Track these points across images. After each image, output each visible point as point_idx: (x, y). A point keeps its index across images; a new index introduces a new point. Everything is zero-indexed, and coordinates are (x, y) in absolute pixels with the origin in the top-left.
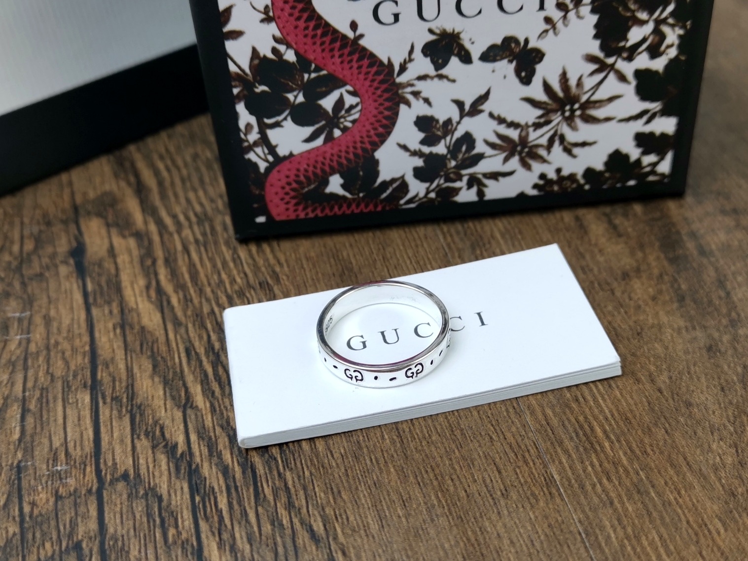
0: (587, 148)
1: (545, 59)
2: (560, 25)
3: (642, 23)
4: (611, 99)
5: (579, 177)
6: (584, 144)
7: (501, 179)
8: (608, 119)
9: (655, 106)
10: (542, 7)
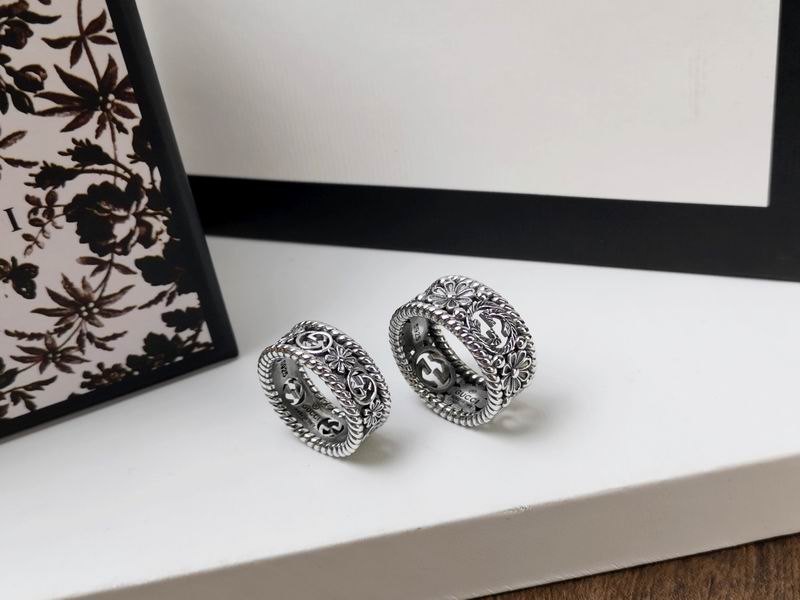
0: (119, 339)
1: (40, 271)
2: (41, 238)
3: (122, 219)
4: (124, 291)
5: (124, 366)
6: (115, 337)
7: (44, 387)
8: (129, 309)
9: (169, 287)
10: (16, 228)
